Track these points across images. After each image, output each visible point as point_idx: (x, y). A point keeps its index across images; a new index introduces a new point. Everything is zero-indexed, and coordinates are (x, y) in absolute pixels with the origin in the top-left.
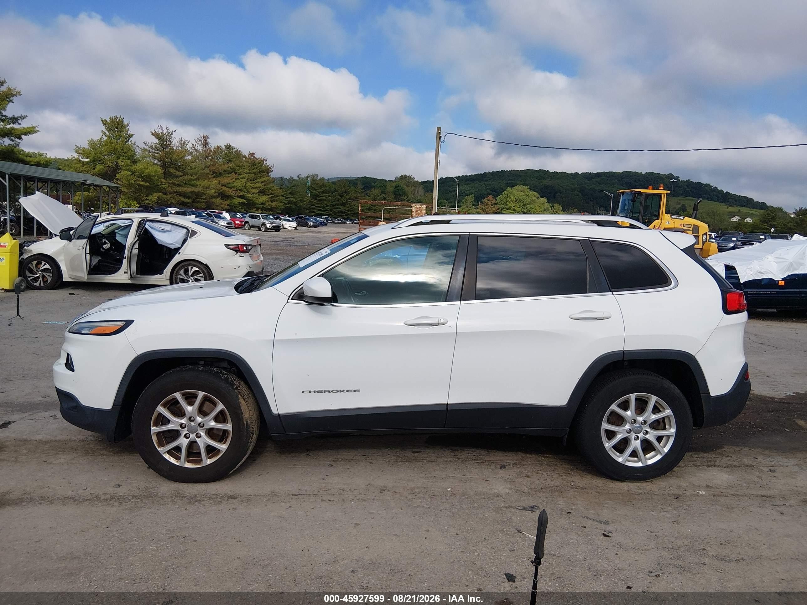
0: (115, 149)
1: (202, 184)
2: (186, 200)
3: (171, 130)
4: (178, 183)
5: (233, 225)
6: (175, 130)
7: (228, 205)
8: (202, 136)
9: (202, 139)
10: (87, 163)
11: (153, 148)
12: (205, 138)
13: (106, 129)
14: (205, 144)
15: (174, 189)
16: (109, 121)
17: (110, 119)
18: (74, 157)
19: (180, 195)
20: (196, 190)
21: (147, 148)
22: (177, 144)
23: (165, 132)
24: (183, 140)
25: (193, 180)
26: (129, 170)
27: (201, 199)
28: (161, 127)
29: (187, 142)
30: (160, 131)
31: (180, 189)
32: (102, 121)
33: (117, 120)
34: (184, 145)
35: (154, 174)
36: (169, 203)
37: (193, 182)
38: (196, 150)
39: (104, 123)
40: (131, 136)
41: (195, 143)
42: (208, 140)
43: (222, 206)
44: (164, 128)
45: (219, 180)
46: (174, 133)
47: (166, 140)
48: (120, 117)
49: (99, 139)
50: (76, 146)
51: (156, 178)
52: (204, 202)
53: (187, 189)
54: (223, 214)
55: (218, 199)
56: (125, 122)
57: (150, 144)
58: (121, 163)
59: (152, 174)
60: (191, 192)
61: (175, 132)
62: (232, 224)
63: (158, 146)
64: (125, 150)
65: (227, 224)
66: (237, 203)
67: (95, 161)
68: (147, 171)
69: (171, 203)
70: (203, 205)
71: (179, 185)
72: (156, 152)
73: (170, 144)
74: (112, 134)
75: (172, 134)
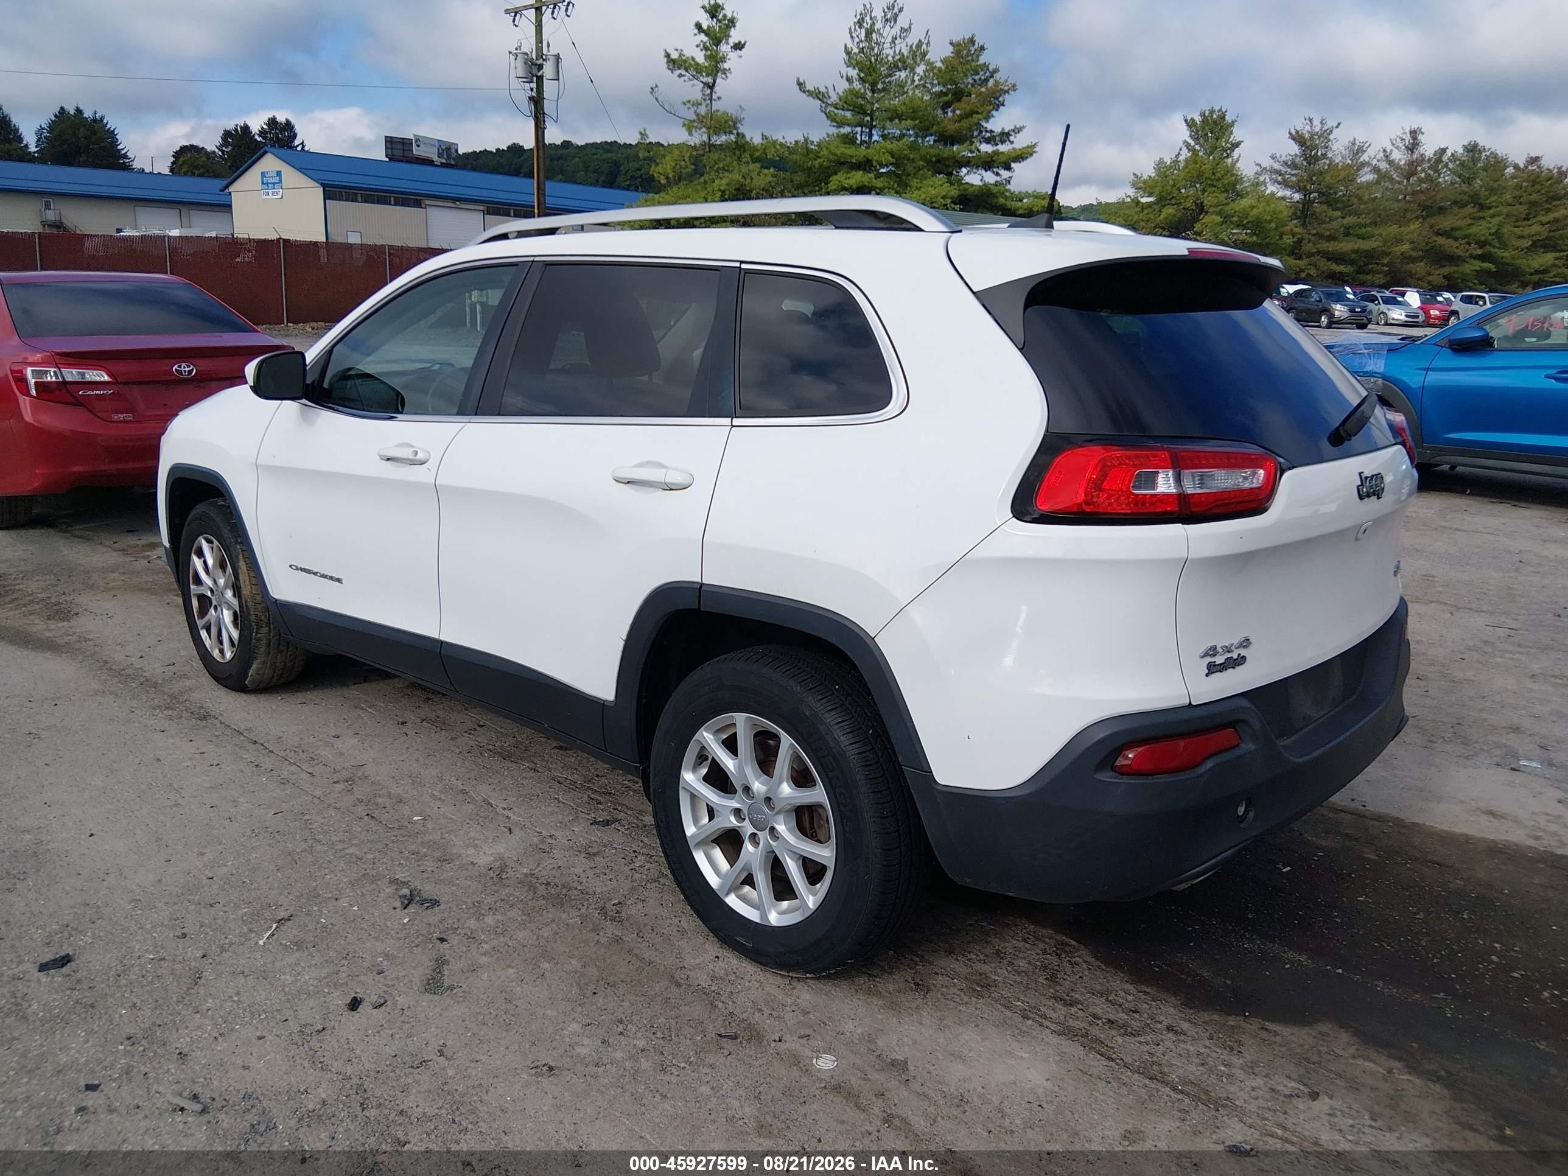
0: (1200, 175)
1: (1384, 233)
2: (1342, 268)
3: (1331, 123)
4: (1328, 233)
5: (1421, 318)
6: (1339, 124)
7: (1444, 277)
8: (1408, 131)
9: (1408, 138)
10: (1149, 205)
11: (1289, 166)
12: (1414, 133)
13: (1191, 136)
14: (1413, 146)
15: (1318, 246)
16: (1198, 119)
17: (1201, 115)
18: (1129, 196)
19: (1329, 259)
20: (1366, 245)
21: (1277, 166)
22: (1344, 152)
23: (1317, 129)
24: (1357, 143)
25: (1365, 226)
26: (1219, 213)
27: (1378, 264)
28: (1311, 120)
29: (1366, 145)
30: (1308, 128)
31: (1331, 246)
32: (1186, 121)
33: (1215, 116)
34: (1358, 152)
35: (1269, 218)
36: (1303, 275)
37: (1364, 230)
38: (1391, 163)
39: (1188, 125)
40: (1237, 145)
41: (1389, 147)
42: (1420, 137)
43: (1431, 278)
44: (1316, 122)
45: (1433, 221)
46: (1335, 131)
47: (1316, 147)
48: (1220, 110)
49: (1174, 156)
50: (1134, 174)
51: (1273, 225)
52: (1382, 272)
53: (1346, 246)
54: (1406, 297)
55: (1422, 264)
56: (1229, 118)
57: (1284, 158)
58: (1208, 200)
59: (1265, 217)
60: (1355, 252)
61: (1337, 127)
62: (1418, 317)
63: (1298, 159)
64: (1218, 175)
65: (1407, 316)
66: (1468, 271)
67: (1163, 200)
68: (1255, 212)
69: (1308, 275)
70: (1380, 279)
71: (1331, 238)
72: (1293, 172)
73: (1325, 154)
74: (1201, 146)
75: (1331, 132)
